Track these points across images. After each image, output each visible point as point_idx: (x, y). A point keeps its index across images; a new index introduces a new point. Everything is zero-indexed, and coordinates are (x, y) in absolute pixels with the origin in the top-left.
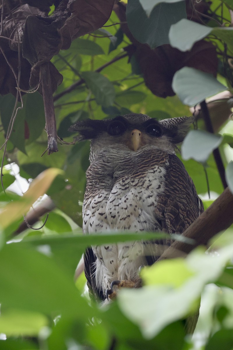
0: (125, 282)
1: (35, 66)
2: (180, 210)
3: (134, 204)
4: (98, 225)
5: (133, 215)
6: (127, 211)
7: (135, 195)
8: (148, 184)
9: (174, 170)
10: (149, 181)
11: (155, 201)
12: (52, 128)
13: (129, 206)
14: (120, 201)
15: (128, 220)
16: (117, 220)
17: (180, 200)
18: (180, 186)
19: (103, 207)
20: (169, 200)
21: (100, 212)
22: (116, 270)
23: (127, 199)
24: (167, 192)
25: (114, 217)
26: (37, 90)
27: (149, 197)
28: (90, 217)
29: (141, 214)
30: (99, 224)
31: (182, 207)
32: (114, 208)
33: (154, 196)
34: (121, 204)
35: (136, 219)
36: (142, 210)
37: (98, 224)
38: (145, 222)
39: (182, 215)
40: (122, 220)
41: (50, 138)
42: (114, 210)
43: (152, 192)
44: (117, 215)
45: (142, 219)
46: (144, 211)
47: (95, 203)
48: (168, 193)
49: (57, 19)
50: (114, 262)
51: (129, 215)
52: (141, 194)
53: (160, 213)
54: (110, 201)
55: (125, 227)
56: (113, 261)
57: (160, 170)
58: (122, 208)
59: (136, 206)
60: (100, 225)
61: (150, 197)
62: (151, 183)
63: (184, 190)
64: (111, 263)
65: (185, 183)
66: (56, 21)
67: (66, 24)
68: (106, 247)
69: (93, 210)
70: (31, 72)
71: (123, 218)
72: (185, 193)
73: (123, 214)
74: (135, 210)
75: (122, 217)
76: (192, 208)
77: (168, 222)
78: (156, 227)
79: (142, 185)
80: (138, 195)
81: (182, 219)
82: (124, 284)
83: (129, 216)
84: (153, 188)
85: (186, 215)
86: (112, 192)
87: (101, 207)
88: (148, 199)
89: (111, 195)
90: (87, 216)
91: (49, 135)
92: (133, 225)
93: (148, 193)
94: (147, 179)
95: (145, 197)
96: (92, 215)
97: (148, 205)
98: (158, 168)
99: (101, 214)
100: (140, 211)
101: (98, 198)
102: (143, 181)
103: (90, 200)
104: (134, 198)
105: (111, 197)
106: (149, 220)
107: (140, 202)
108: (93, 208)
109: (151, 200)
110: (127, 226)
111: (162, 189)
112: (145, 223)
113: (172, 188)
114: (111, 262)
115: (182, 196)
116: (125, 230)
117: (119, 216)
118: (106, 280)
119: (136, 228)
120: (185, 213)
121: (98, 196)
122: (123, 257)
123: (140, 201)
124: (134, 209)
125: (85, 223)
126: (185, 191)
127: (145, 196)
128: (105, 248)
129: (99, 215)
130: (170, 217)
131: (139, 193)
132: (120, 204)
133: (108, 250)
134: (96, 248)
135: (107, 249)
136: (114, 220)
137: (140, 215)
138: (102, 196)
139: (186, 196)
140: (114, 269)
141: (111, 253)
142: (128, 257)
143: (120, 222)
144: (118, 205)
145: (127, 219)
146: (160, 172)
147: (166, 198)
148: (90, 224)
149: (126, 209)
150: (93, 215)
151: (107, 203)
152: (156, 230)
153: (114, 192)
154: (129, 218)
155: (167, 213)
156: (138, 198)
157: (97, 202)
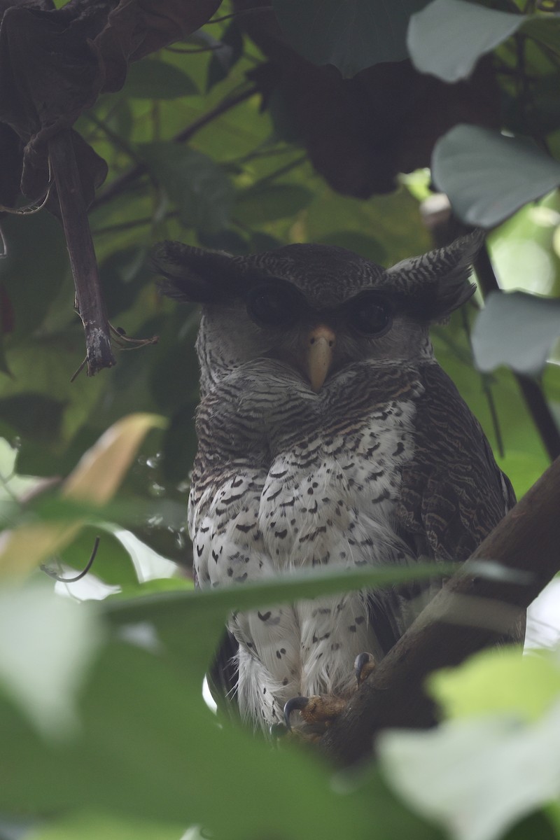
0: (321, 699)
1: (33, 141)
2: (461, 505)
3: (334, 495)
4: (236, 556)
5: (334, 526)
6: (316, 516)
7: (337, 474)
8: (369, 444)
9: (435, 401)
10: (372, 435)
11: (392, 484)
12: (93, 304)
13: (320, 502)
14: (296, 493)
15: (322, 540)
16: (291, 541)
17: (459, 479)
18: (456, 442)
19: (247, 510)
20: (430, 480)
21: (241, 524)
22: (296, 671)
23: (315, 485)
24: (424, 458)
25: (282, 535)
26: (45, 206)
27: (374, 476)
28: (213, 535)
29: (356, 522)
30: (238, 553)
31: (466, 497)
32: (279, 511)
33: (387, 474)
34: (300, 498)
35: (344, 536)
36: (356, 512)
37: (234, 553)
38: (369, 542)
39: (468, 518)
40: (306, 541)
41: (91, 331)
42: (282, 515)
43: (381, 463)
44: (291, 529)
45: (359, 534)
46: (362, 516)
47: (223, 501)
48: (427, 462)
49: (83, 14)
50: (287, 652)
51: (323, 525)
52: (351, 470)
53: (409, 514)
54: (268, 495)
55: (316, 559)
56: (283, 651)
57: (400, 409)
58: (304, 510)
59: (341, 503)
60: (242, 557)
61: (378, 478)
62: (377, 441)
63: (465, 452)
64: (279, 656)
65: (468, 434)
66: (81, 18)
67: (109, 25)
68: (263, 614)
69: (219, 519)
70: (24, 158)
71: (307, 537)
72: (468, 459)
73: (307, 525)
74: (338, 512)
75: (306, 534)
76: (489, 499)
77: (433, 537)
78: (398, 552)
79: (353, 450)
80: (344, 475)
81: (467, 528)
82: (318, 704)
83: (323, 529)
84: (383, 454)
85: (475, 518)
86: (273, 473)
87: (243, 510)
88: (372, 483)
89: (269, 479)
90: (202, 533)
91: (89, 324)
92: (336, 552)
93: (370, 466)
94: (366, 432)
95: (364, 477)
96: (218, 531)
97: (373, 498)
98: (394, 405)
99: (243, 528)
100: (352, 515)
101: (232, 487)
102: (356, 439)
103: (207, 491)
104: (333, 482)
105: (270, 484)
106: (378, 536)
107: (352, 493)
108: (219, 512)
109: (382, 483)
110: (320, 557)
111: (408, 454)
112: (368, 547)
113: (436, 448)
114: (277, 652)
115: (463, 468)
116: (317, 567)
117: (296, 531)
118: (269, 698)
119: (345, 559)
120: (473, 512)
121: (231, 482)
122: (315, 640)
123: (350, 489)
124: (335, 509)
125: (200, 553)
126: (467, 454)
127: (362, 475)
128: (260, 616)
129: (237, 529)
130: (436, 525)
131: (346, 468)
132: (298, 498)
133: (268, 620)
134: (234, 619)
135: (265, 618)
136: (284, 542)
137: (352, 526)
138: (241, 482)
139: (473, 466)
140: (288, 672)
141: (276, 630)
142: (327, 636)
143: (299, 548)
144: (292, 504)
145: (318, 538)
146: (398, 415)
147: (422, 473)
148: (213, 553)
149: (313, 511)
150: (221, 530)
151: (258, 498)
152: (401, 559)
153: (278, 473)
154: (323, 533)
155: (427, 515)
156: (345, 482)
157: (230, 497)
